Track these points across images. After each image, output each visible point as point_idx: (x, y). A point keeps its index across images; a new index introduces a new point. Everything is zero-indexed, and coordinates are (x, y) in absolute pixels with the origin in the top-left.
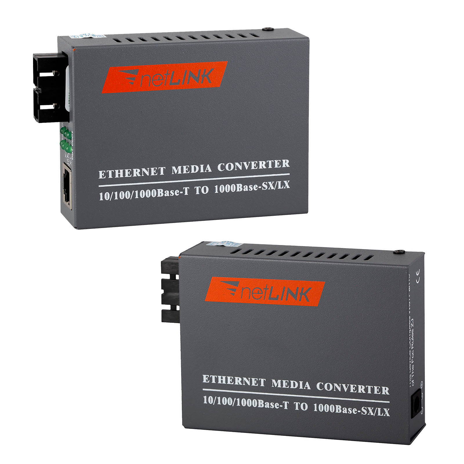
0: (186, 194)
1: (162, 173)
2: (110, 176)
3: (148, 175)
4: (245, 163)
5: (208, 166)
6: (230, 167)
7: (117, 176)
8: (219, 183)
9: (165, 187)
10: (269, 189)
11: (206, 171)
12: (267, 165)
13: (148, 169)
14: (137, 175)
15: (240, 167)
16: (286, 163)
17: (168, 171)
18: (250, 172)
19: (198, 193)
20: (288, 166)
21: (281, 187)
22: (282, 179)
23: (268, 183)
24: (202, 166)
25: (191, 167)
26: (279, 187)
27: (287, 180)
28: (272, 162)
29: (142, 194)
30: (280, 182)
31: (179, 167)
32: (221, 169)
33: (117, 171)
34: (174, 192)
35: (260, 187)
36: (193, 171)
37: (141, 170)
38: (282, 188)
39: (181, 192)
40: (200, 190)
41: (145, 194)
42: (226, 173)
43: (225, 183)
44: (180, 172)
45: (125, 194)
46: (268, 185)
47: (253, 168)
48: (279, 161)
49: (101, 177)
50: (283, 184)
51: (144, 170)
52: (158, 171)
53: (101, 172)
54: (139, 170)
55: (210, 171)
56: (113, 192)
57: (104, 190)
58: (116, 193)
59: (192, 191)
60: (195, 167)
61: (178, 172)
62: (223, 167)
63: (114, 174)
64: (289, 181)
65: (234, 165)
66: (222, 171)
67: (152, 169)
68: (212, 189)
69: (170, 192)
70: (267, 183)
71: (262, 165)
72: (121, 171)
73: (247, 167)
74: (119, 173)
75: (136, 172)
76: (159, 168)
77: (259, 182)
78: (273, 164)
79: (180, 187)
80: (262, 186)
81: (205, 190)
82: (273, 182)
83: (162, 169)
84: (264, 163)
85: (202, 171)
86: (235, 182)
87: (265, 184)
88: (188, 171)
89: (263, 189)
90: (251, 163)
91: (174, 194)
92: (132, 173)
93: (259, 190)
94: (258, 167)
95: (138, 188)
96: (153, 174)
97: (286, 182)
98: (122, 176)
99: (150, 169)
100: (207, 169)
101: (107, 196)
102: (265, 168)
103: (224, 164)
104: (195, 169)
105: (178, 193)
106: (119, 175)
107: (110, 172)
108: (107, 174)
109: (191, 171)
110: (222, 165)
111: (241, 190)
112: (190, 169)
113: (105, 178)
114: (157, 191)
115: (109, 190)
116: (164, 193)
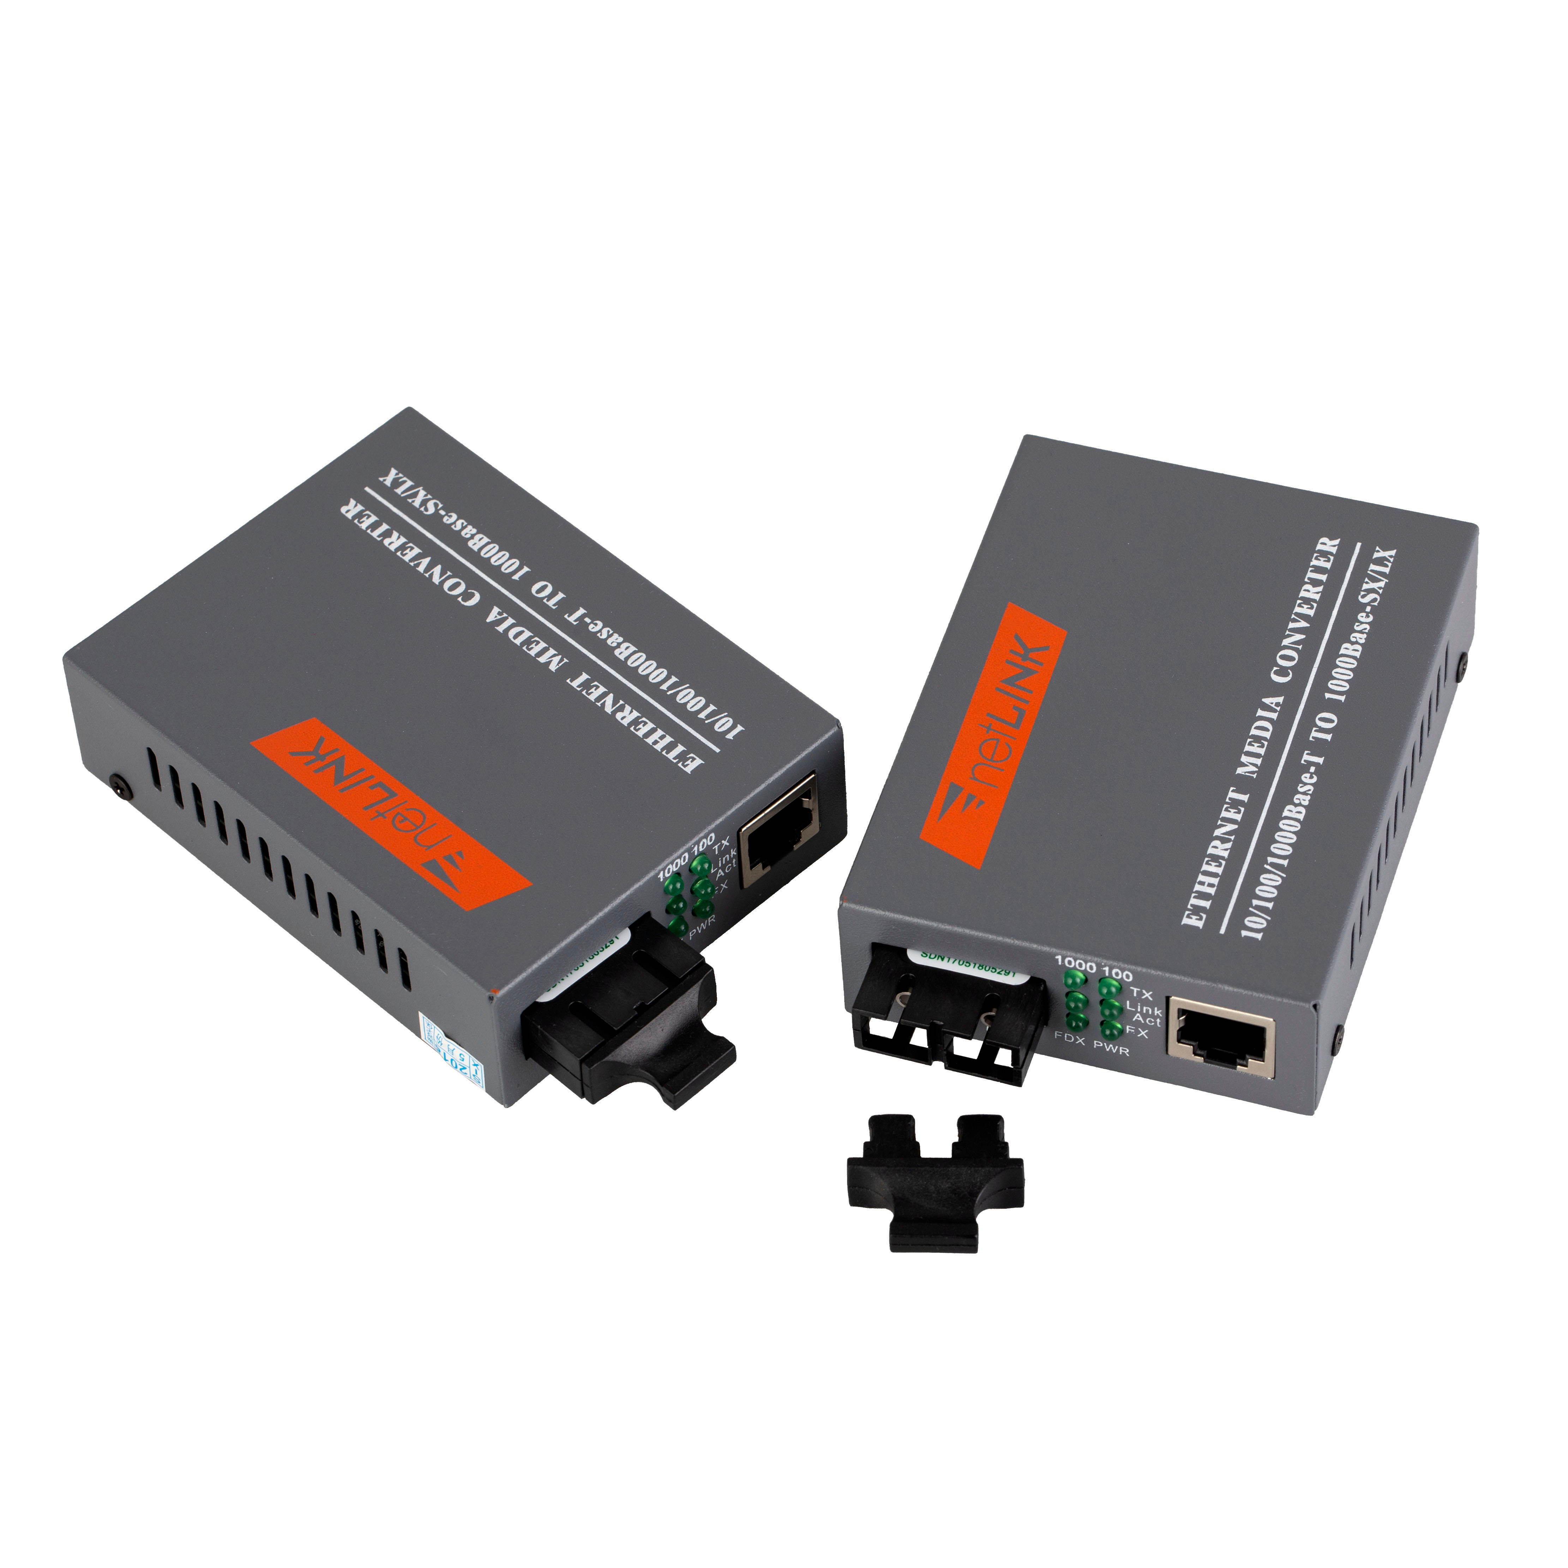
1: (584, 677)
2: (680, 748)
3: (611, 695)
5: (491, 618)
6: (454, 587)
7: (668, 739)
8: (503, 578)
9: (606, 652)
10: (429, 496)
11: (505, 615)
12: (387, 534)
13: (599, 704)
14: (631, 712)
15: (438, 570)
16: (351, 509)
17: (569, 671)
18: (428, 548)
19: (560, 596)
20: (352, 502)
21: (405, 482)
22: (388, 493)
23: (421, 506)
24: (501, 629)
25: (523, 644)
26: (410, 483)
27: (382, 485)
28: (372, 531)
30: (399, 491)
31: (542, 659)
32: (473, 595)
33: (658, 747)
34: (600, 631)
35: (442, 512)
36: (527, 634)
37: (614, 713)
38: (405, 479)
39: (587, 620)
40: (550, 597)
41: (653, 671)
42: (473, 582)
43: (495, 572)
44: (552, 652)
45: (688, 702)
46: (424, 503)
47: (417, 551)
48: (358, 522)
49: (698, 762)
50: (396, 483)
51: (609, 709)
52: (586, 685)
53: (688, 770)
54: (619, 716)
55: (496, 610)
56: (707, 722)
57: (719, 738)
58: (702, 715)
59: (567, 607)
60: (515, 637)
61: (555, 655)
62: (467, 596)
63: (670, 747)
64: (381, 479)
65: (442, 583)
66: (475, 592)
67: (592, 698)
68: (529, 580)
69: (607, 639)
70: (422, 509)
71: (395, 542)
72: (650, 740)
73: (425, 562)
74: (659, 740)
75: (627, 716)
76: (579, 689)
77: (434, 523)
78: (374, 526)
79: (580, 631)
80: (437, 510)
81: (542, 589)
82: (410, 501)
83: (575, 684)
84: (386, 542)
85: (510, 621)
86: (475, 557)
87: (426, 510)
88: (535, 641)
89: (440, 506)
90: (411, 560)
91: (603, 628)
92: (635, 722)
93: (448, 510)
94: (405, 543)
95: (653, 690)
96: (602, 689)
97: (388, 481)
98: (660, 732)
99: (599, 699)
100: (499, 617)
101: (723, 724)
102: (395, 534)
103: (460, 599)
104: (519, 635)
105: (596, 624)
106: (662, 737)
107: (671, 756)
108: (682, 757)
109: (530, 637)
110: (465, 600)
111: (480, 536)
112: (528, 642)
113: (692, 755)
114: (627, 658)
115: (707, 730)
116: (619, 645)
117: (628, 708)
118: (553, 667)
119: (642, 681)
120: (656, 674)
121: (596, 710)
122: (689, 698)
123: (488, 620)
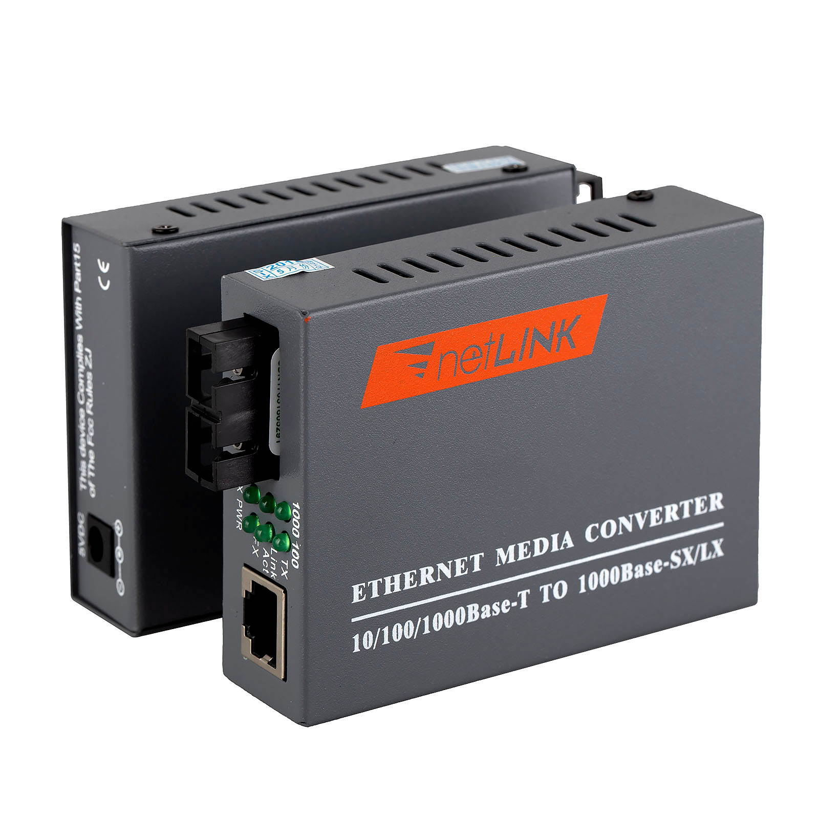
0: (524, 605)
1: (477, 568)
2: (375, 594)
3: (449, 576)
5: (567, 535)
6: (609, 528)
7: (388, 591)
8: (587, 569)
9: (483, 598)
10: (684, 564)
11: (562, 548)
12: (680, 512)
13: (450, 562)
14: (427, 581)
15: (629, 527)
16: (716, 501)
17: (489, 560)
18: (649, 532)
19: (546, 599)
20: (720, 507)
21: (707, 555)
22: (708, 537)
23: (682, 553)
24: (555, 537)
25: (533, 544)
26: (704, 558)
27: (717, 538)
28: (690, 502)
29: (438, 622)
30: (704, 546)
31: (511, 548)
32: (593, 537)
33: (388, 579)
34: (500, 607)
35: (666, 564)
36: (537, 553)
37: (436, 568)
38: (709, 557)
39: (515, 604)
40: (551, 591)
41: (443, 621)
42: (602, 545)
43: (597, 566)
44: (512, 560)
45: (403, 628)
46: (683, 557)
47: (653, 523)
48: (704, 499)
49: (356, 600)
50: (711, 549)
51: (441, 566)
52: (469, 565)
53: (356, 588)
54: (431, 570)
55: (570, 545)
56: (379, 629)
57: (361, 628)
58: (386, 630)
59: (535, 597)
60: (541, 542)
61: (508, 559)
62: (595, 532)
63: (381, 587)
64: (721, 540)
65: (618, 522)
66: (594, 540)
67: (458, 561)
68: (574, 586)
69: (491, 607)
70: (679, 552)
71: (671, 513)
72: (397, 577)
73: (641, 523)
74: (392, 584)
75: (427, 576)
76: (471, 557)
77: (663, 552)
78: (692, 507)
79: (510, 592)
80: (670, 561)
81: (560, 590)
82: (692, 548)
83: (477, 558)
84: (675, 507)
85: (555, 548)
86: (618, 561)
87: (677, 554)
88: (528, 554)
89: (672, 567)
90: (649, 513)
91: (501, 611)
92: (417, 578)
93: (665, 570)
94: (664, 520)
95: (430, 610)
96: (458, 573)
97: (716, 544)
98: (397, 589)
99: (454, 564)
100: (564, 542)
101: (368, 640)
102: (676, 518)
103: (597, 525)
104: (541, 546)
105: (507, 608)
106: (392, 588)
107: (375, 583)
108: (368, 591)
109: (533, 553)
110: (594, 528)
111: (630, 577)
112: (531, 548)
113: (364, 599)
114: (467, 610)
115: (373, 625)
116: (480, 612)
117: (431, 581)
118: (500, 551)
119: (442, 607)
120: (442, 621)
121: (448, 557)
122: (405, 631)
123: (567, 533)
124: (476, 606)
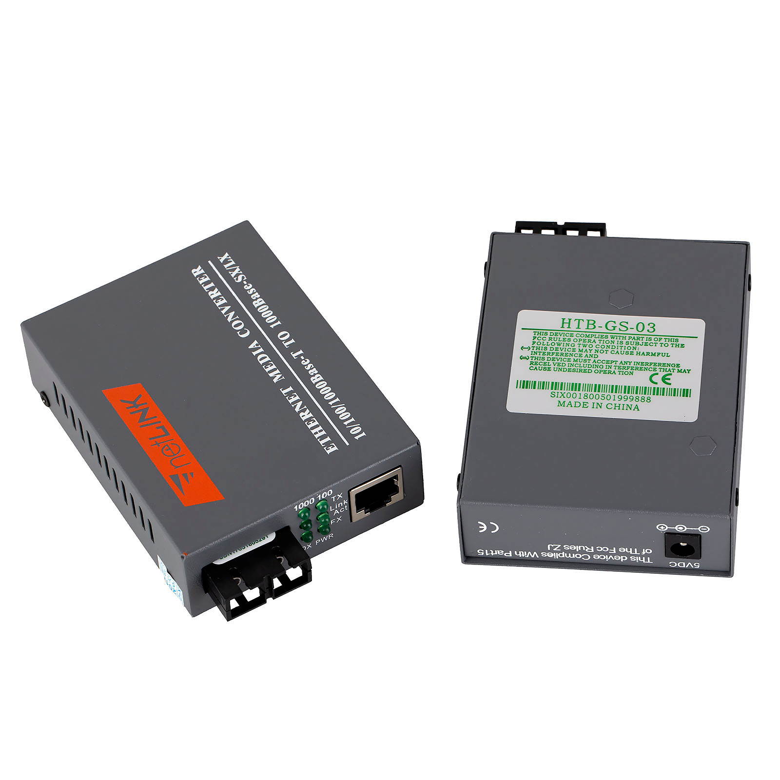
1: (291, 389)
2: (328, 439)
3: (301, 402)
4: (223, 312)
5: (251, 347)
6: (238, 325)
7: (324, 433)
8: (265, 326)
9: (306, 377)
10: (241, 272)
11: (259, 346)
12: (212, 289)
13: (293, 406)
14: (309, 413)
15: (232, 314)
16: (197, 271)
17: (283, 384)
18: (231, 301)
19: (293, 341)
20: (200, 267)
22: (220, 266)
23: (235, 277)
24: (254, 353)
25: (263, 364)
26: (233, 263)
27: (218, 261)
28: (204, 286)
29: (330, 396)
30: (226, 266)
31: (271, 375)
32: (246, 331)
33: (317, 436)
34: (307, 365)
35: (245, 283)
36: (268, 359)
37: (300, 412)
38: (231, 260)
39: (302, 358)
40: (286, 341)
42: (249, 324)
43: (262, 321)
44: (278, 372)
45: (341, 414)
46: (237, 275)
47: (225, 301)
48: (199, 279)
49: (336, 448)
50: (226, 261)
51: (297, 409)
52: (290, 394)
53: (328, 452)
54: (301, 414)
55: (255, 342)
56: (347, 427)
57: (350, 437)
58: (346, 423)
59: (294, 348)
60: (261, 360)
61: (278, 374)
62: (243, 331)
63: (322, 438)
64: (219, 258)
65: (232, 322)
66: (248, 330)
67: (290, 401)
68: (278, 329)
69: (309, 370)
70: (235, 279)
71: (214, 294)
72: (313, 431)
73: (227, 308)
74: (318, 432)
75: (306, 415)
76: (285, 395)
77: (238, 288)
78: (206, 283)
79: (296, 364)
80: (242, 281)
81: (284, 336)
82: (230, 273)
83: (284, 392)
84: (210, 293)
85: (261, 350)
86: (254, 311)
87: (237, 279)
89: (245, 278)
90: (219, 306)
91: (309, 363)
92: (309, 420)
93: (248, 282)
94: (220, 296)
95: (324, 403)
96: (297, 398)
97: (222, 260)
98: (320, 428)
99: (293, 403)
100: (256, 347)
101: (356, 430)
102: (216, 290)
103: (238, 333)
104: (263, 358)
105: (306, 361)
106: (320, 431)
107: (322, 442)
108: (328, 444)
109: (269, 361)
110: (241, 334)
111: (261, 299)
112: (267, 364)
113: (333, 444)
114: (316, 383)
115: (346, 431)
116: (315, 375)
117: (308, 411)
118: (275, 380)
119: (320, 398)
120: (328, 394)
121: (291, 408)
122: (342, 412)
123: (249, 347)
124: (312, 379)
